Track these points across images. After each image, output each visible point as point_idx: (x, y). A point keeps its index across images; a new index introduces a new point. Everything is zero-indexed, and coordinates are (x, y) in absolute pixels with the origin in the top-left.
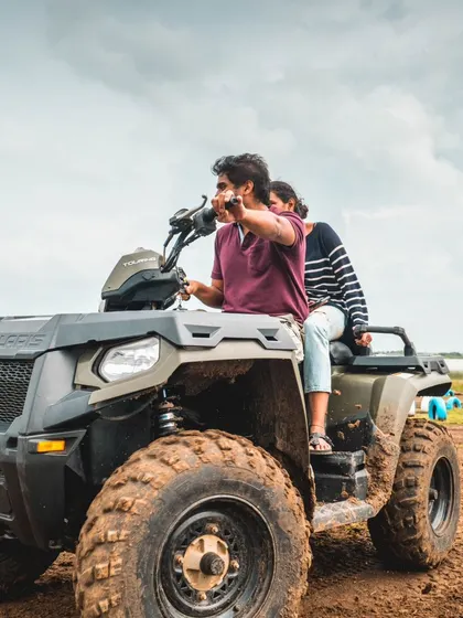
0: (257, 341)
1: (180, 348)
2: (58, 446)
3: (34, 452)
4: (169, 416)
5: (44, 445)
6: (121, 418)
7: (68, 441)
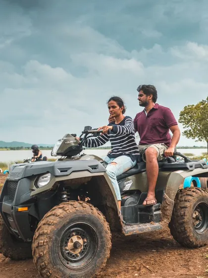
0: (88, 170)
1: (57, 176)
2: (26, 209)
3: (17, 211)
4: (65, 196)
5: (20, 209)
6: (46, 199)
7: (29, 207)
